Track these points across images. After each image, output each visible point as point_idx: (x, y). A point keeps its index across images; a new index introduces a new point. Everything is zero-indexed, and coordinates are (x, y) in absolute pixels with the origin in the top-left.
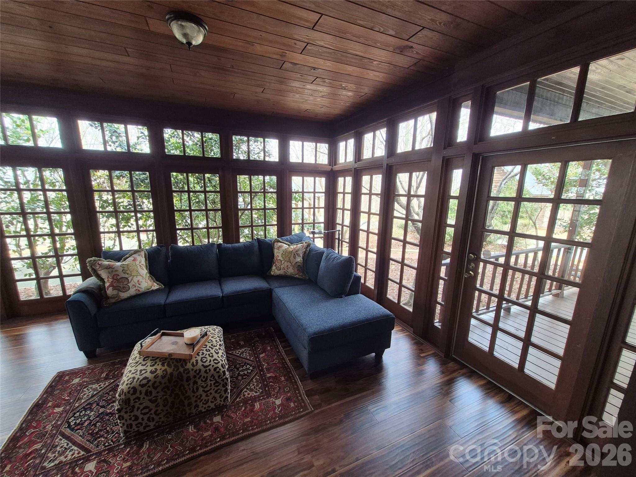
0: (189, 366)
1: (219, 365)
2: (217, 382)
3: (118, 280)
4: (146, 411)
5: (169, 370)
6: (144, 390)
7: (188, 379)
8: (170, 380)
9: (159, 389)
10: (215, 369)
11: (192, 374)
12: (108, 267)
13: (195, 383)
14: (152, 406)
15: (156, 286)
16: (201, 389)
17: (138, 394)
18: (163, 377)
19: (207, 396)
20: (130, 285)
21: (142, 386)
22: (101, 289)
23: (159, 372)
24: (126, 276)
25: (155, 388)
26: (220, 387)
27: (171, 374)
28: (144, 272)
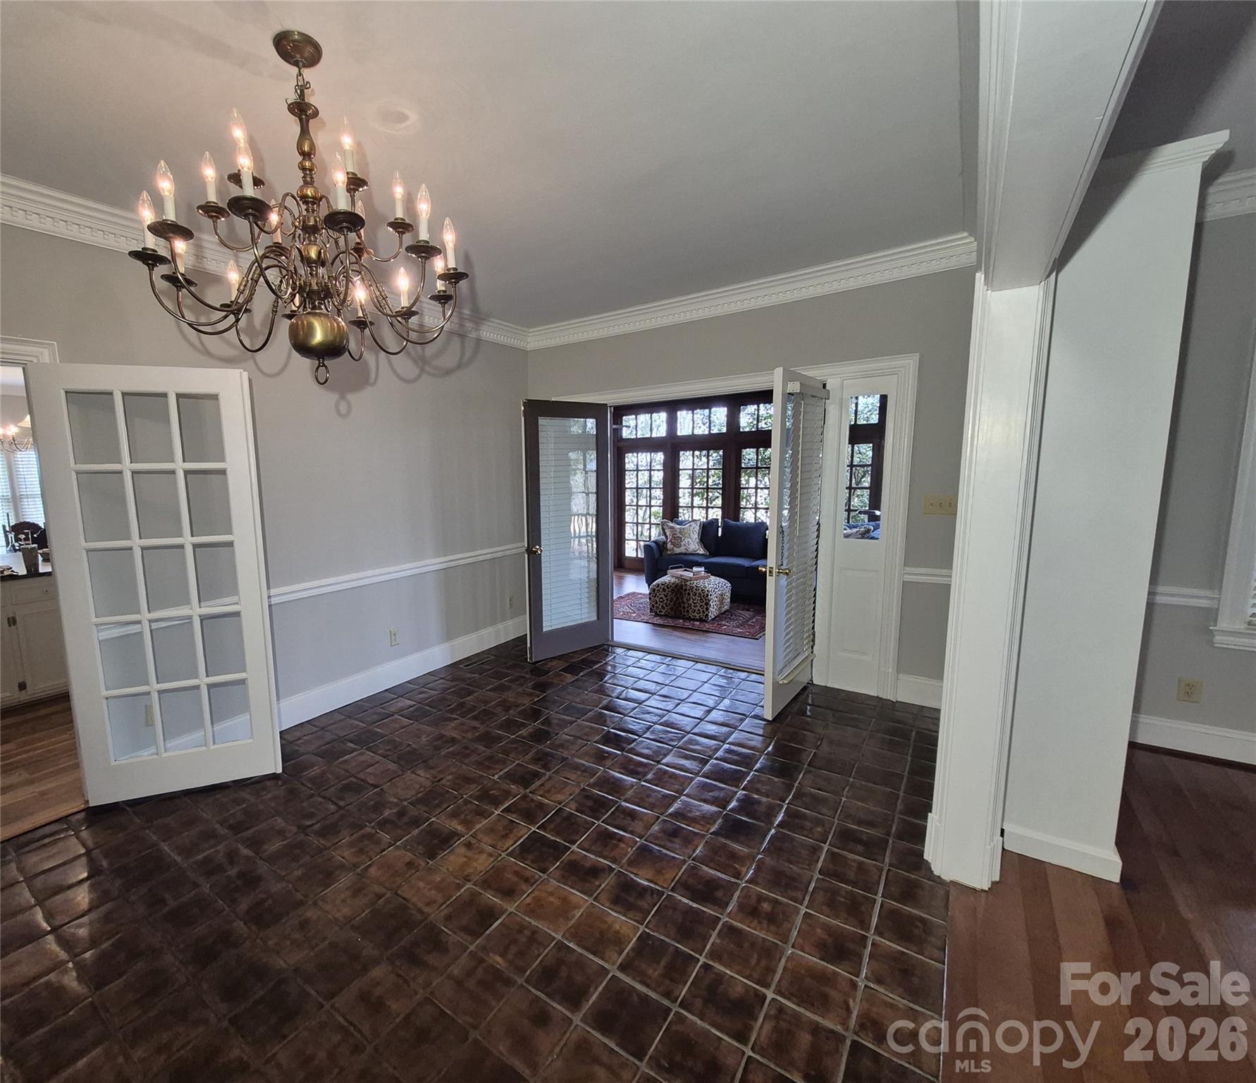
0: (688, 583)
1: (706, 590)
2: (701, 599)
3: (675, 538)
4: (661, 600)
5: (677, 582)
6: (663, 587)
7: (686, 590)
8: (676, 586)
9: (670, 590)
10: (702, 590)
11: (688, 588)
12: (672, 528)
13: (689, 594)
14: (665, 598)
15: (701, 551)
16: (691, 600)
17: (659, 588)
18: (673, 584)
19: (694, 606)
20: (682, 543)
21: (662, 584)
22: (665, 543)
23: (672, 581)
24: (681, 536)
25: (668, 588)
26: (703, 604)
27: (678, 584)
28: (695, 536)
